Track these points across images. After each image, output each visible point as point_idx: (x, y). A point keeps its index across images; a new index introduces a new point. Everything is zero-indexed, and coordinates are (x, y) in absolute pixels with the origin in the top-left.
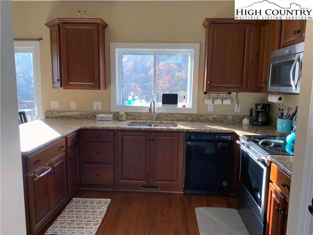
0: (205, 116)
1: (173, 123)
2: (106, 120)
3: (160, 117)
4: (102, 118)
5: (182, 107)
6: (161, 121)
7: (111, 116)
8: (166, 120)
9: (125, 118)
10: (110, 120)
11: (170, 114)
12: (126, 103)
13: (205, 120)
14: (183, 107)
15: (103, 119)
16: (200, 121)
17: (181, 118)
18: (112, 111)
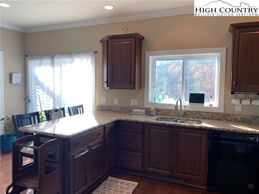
0: (233, 116)
1: (199, 121)
2: (139, 114)
3: (186, 114)
4: (136, 112)
5: (208, 106)
6: (188, 118)
7: (144, 111)
8: (193, 118)
9: (155, 113)
10: (142, 115)
11: (196, 112)
12: (157, 101)
13: (232, 119)
14: (210, 106)
15: (137, 114)
16: (227, 120)
17: (207, 116)
18: (145, 107)
